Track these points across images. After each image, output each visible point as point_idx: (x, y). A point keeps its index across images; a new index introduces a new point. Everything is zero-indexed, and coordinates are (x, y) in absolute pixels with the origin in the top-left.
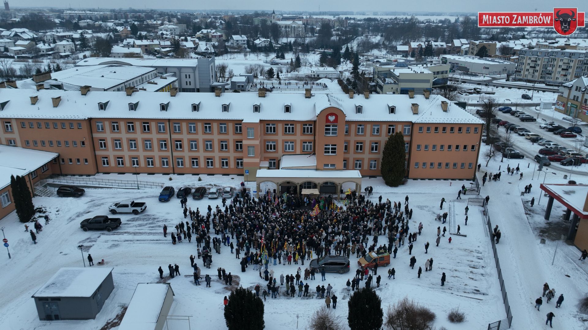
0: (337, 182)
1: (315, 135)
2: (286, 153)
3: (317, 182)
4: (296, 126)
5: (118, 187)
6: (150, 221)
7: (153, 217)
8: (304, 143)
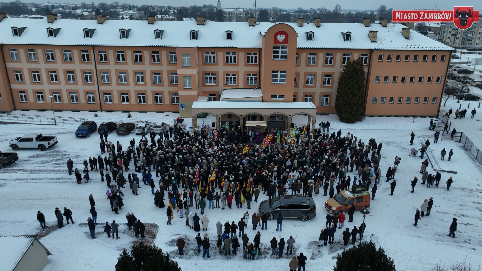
0: (287, 114)
1: (260, 65)
2: (227, 87)
3: (263, 113)
4: (238, 55)
5: (32, 123)
6: (58, 158)
7: (63, 153)
8: (248, 75)
